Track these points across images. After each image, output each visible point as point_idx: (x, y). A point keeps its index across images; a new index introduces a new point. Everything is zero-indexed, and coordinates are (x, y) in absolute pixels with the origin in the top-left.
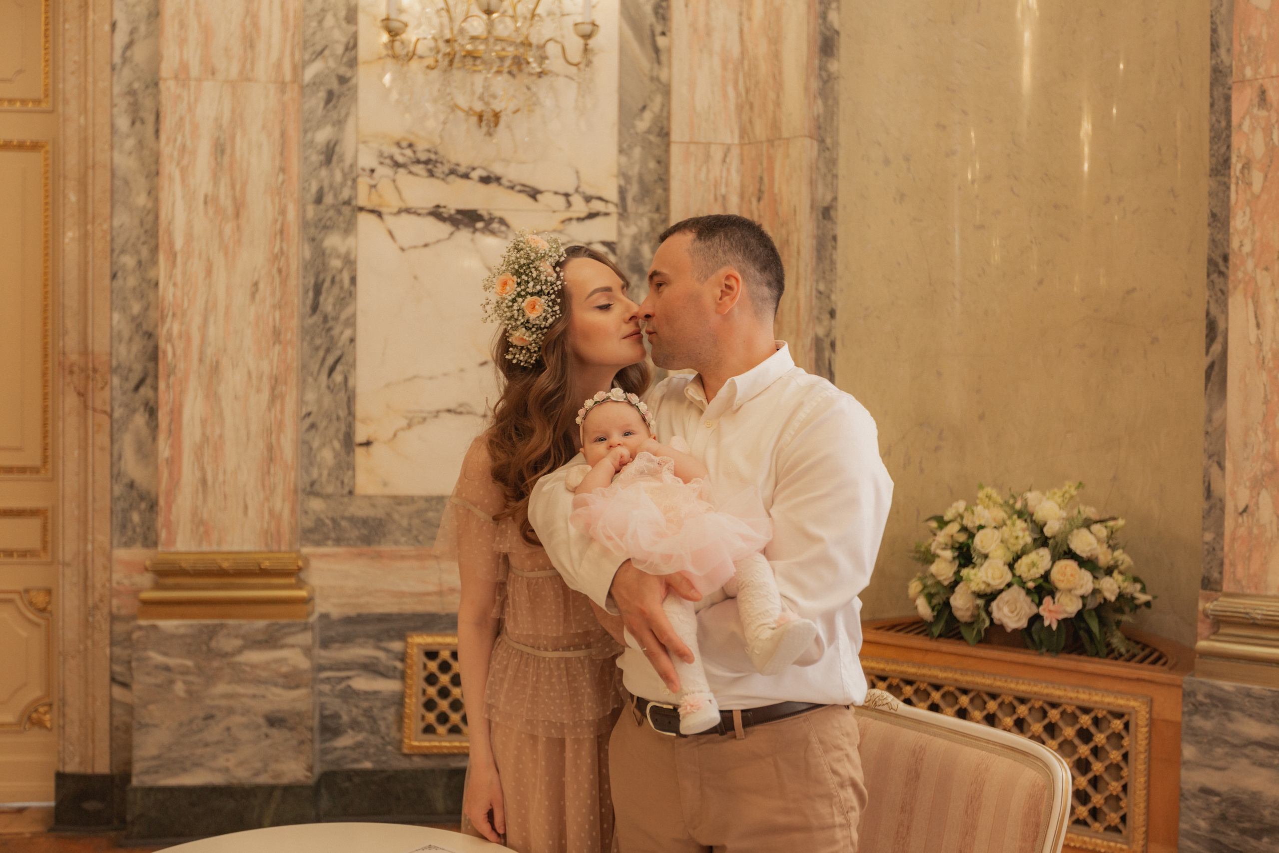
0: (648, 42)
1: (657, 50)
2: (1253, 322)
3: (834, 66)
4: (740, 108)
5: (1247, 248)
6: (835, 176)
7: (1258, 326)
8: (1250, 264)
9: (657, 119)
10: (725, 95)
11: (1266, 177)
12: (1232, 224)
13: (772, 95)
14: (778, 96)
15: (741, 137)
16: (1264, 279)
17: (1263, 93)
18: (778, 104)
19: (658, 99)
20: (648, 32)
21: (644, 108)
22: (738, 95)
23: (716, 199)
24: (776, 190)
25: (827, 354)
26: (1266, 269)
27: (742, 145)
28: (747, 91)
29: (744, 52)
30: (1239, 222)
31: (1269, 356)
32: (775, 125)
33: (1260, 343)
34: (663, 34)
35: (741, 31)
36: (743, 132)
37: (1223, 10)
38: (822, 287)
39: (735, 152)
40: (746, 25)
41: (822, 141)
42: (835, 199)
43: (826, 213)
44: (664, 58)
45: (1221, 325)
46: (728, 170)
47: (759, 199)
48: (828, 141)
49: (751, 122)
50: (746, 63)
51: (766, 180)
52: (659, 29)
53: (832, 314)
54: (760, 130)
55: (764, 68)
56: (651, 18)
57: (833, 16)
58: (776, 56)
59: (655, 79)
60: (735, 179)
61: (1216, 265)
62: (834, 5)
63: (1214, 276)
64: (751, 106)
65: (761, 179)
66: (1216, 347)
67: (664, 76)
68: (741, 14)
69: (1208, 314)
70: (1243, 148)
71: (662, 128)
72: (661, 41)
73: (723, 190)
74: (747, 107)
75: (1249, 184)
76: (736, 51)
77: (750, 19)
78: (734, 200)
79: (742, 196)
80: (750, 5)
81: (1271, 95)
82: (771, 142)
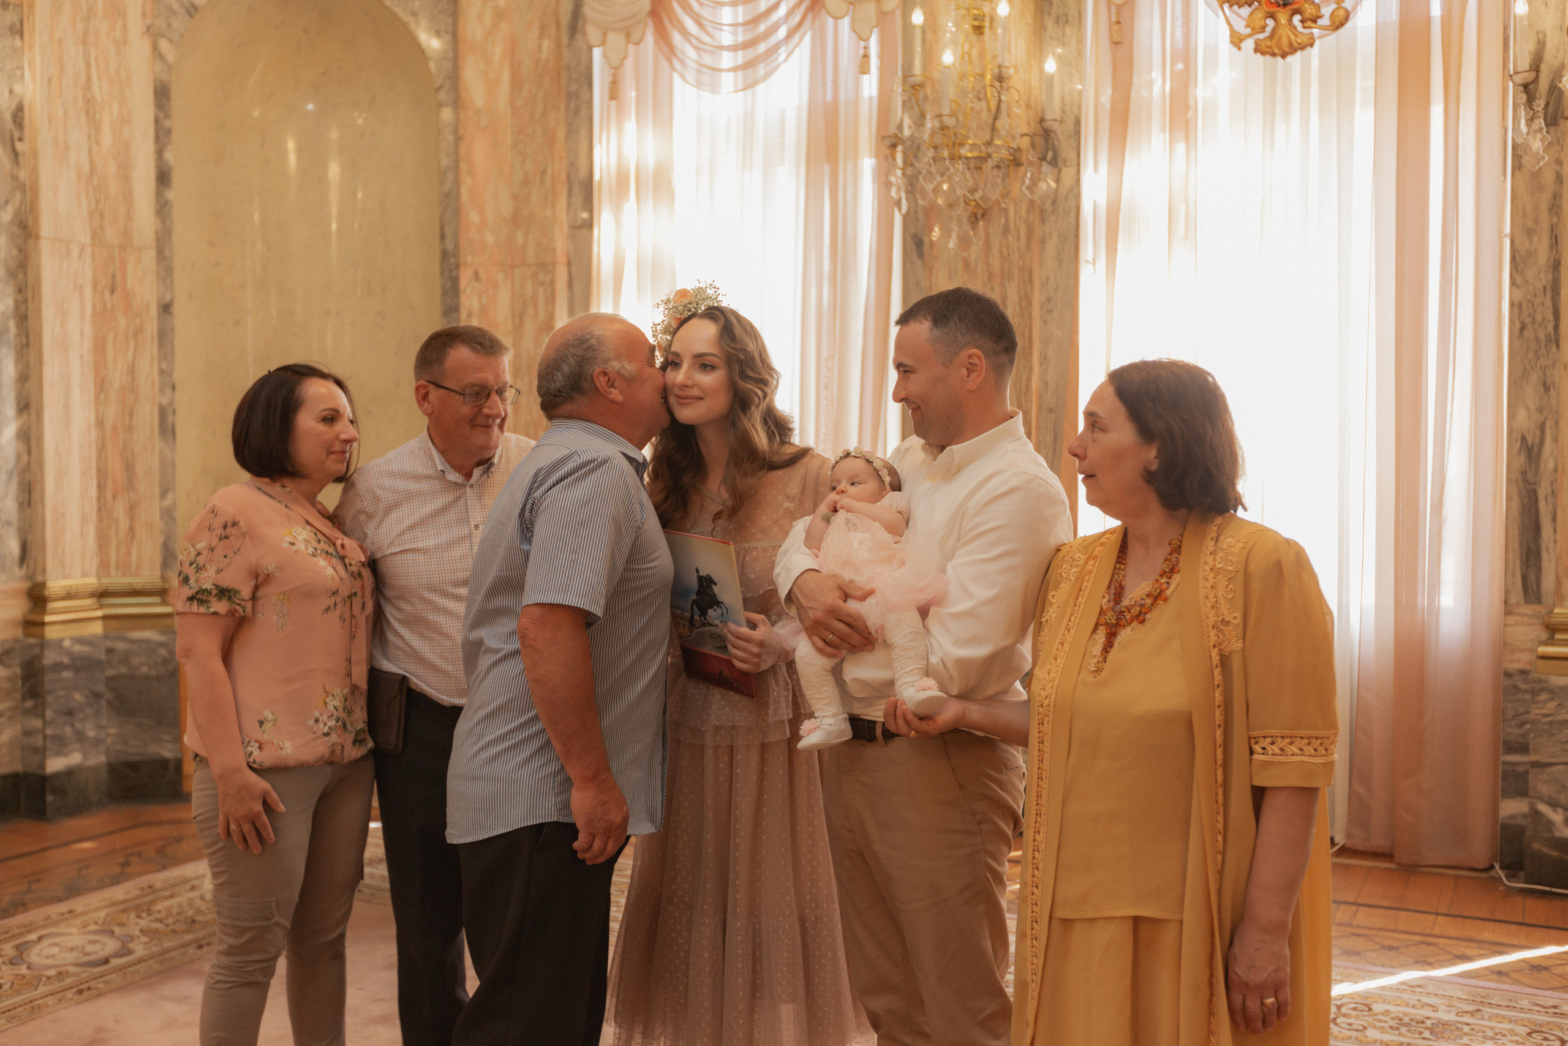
0: (8, 145)
1: (16, 153)
3: (170, 195)
4: (91, 215)
6: (173, 281)
9: (17, 213)
10: (79, 202)
13: (122, 210)
14: (129, 212)
15: (94, 239)
17: (477, 274)
18: (129, 218)
19: (18, 197)
20: (8, 137)
21: (7, 202)
22: (90, 203)
23: (75, 288)
24: (128, 286)
25: (170, 419)
27: (93, 246)
28: (97, 202)
29: (93, 168)
32: (127, 235)
34: (20, 139)
35: (90, 152)
36: (94, 235)
38: (164, 366)
39: (88, 250)
40: (95, 148)
41: (162, 253)
42: (174, 298)
43: (166, 308)
44: (21, 160)
46: (84, 265)
47: (112, 292)
48: (167, 253)
49: (101, 226)
50: (95, 179)
51: (119, 277)
52: (17, 135)
53: (173, 387)
54: (111, 235)
55: (113, 187)
56: (10, 125)
57: (169, 156)
58: (125, 178)
59: (14, 178)
60: (89, 273)
62: (170, 147)
64: (102, 215)
65: (114, 277)
67: (22, 175)
68: (89, 137)
70: (467, 304)
71: (21, 222)
72: (19, 146)
73: (79, 281)
74: (97, 215)
76: (86, 167)
77: (98, 143)
78: (88, 290)
79: (95, 287)
80: (98, 131)
81: (482, 275)
82: (123, 248)
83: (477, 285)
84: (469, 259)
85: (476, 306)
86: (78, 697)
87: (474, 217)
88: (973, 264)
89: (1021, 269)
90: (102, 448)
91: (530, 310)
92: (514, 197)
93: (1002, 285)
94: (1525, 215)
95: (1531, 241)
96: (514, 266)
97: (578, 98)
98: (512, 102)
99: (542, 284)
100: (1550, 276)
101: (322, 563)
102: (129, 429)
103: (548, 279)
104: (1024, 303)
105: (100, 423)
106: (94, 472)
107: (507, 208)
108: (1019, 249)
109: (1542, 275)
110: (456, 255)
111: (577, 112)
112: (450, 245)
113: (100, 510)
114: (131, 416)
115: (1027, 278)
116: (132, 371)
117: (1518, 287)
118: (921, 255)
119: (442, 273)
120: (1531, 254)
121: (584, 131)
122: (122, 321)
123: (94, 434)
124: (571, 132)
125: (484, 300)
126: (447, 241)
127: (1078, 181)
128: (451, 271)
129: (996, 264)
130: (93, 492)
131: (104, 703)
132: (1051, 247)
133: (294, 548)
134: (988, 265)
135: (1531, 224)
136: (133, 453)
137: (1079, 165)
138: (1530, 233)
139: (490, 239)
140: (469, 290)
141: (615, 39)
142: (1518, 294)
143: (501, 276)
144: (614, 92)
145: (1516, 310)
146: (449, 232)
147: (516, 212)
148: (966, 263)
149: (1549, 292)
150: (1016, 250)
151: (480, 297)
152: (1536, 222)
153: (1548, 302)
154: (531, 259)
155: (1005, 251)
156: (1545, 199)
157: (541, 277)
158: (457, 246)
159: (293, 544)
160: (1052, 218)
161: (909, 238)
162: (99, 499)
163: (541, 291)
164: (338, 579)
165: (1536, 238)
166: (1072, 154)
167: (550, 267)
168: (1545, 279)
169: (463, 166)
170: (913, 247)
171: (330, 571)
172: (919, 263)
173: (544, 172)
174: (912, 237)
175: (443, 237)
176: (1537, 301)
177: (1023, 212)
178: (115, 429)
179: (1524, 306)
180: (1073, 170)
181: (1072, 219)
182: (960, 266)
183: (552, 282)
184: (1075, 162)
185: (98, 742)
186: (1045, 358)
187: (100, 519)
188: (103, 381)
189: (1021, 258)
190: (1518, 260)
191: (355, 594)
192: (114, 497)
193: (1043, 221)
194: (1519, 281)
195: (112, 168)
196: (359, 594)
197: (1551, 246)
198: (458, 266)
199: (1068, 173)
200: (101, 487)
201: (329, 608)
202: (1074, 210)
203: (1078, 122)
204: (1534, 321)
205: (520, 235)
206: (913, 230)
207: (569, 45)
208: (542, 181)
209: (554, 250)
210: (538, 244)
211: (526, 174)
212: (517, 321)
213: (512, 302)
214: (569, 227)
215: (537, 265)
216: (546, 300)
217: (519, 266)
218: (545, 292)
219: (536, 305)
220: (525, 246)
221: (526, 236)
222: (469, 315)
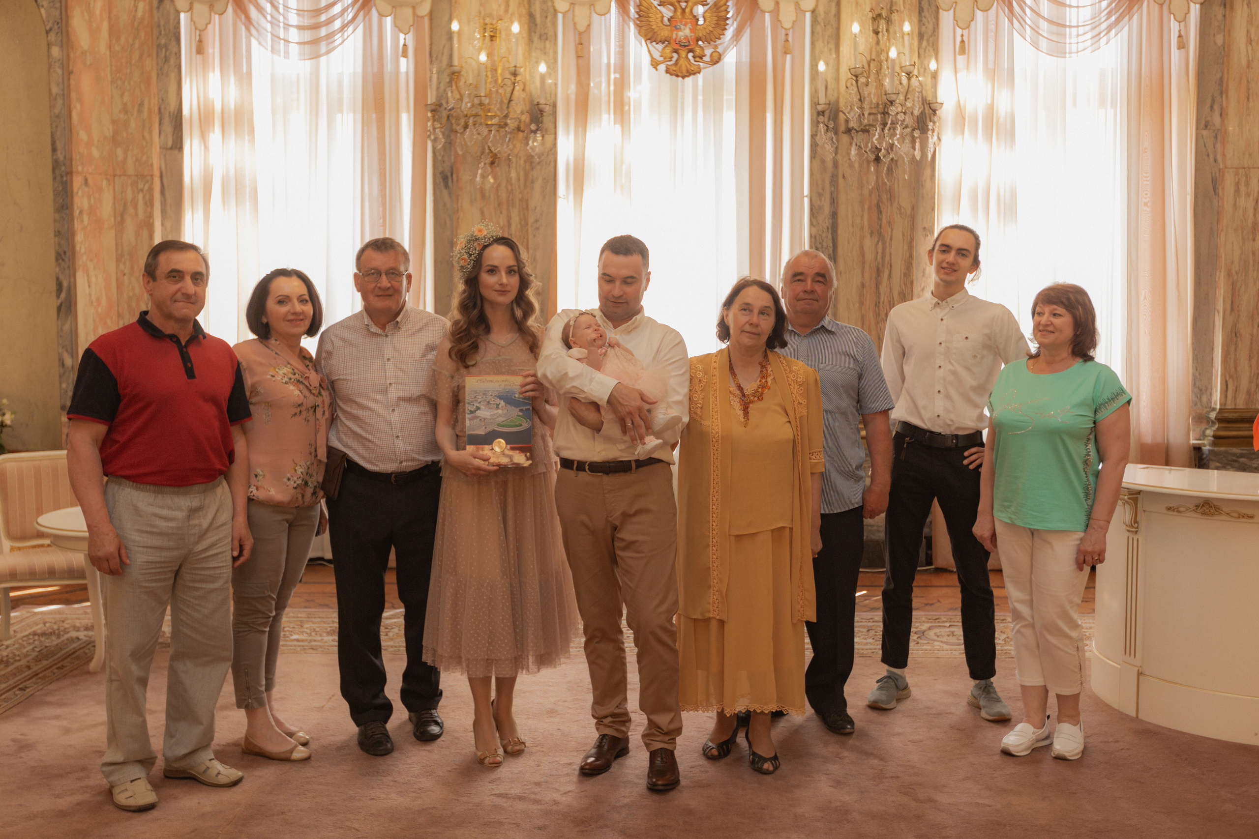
2: (87, 285)
5: (83, 250)
7: (89, 286)
8: (84, 258)
11: (89, 218)
12: (76, 238)
16: (90, 265)
17: (86, 180)
26: (92, 260)
30: (79, 238)
31: (94, 300)
33: (90, 295)
37: (58, 133)
45: (65, 284)
61: (61, 256)
63: (60, 261)
66: (63, 295)
69: (58, 279)
70: (79, 204)
75: (82, 221)
81: (90, 181)
83: (86, 189)
84: (80, 169)
85: (86, 206)
87: (83, 135)
88: (487, 195)
89: (521, 200)
91: (131, 210)
92: (115, 122)
93: (508, 210)
94: (817, 185)
95: (821, 200)
96: (115, 176)
97: (167, 50)
98: (110, 47)
99: (142, 190)
100: (831, 221)
101: (292, 388)
103: (146, 187)
104: (523, 223)
107: (108, 130)
108: (519, 187)
109: (827, 221)
110: (67, 165)
111: (166, 60)
112: (61, 158)
115: (525, 206)
117: (814, 226)
118: (446, 186)
119: (54, 179)
120: (821, 208)
121: (173, 75)
124: (161, 74)
125: (92, 200)
126: (59, 153)
127: (555, 144)
128: (62, 177)
129: (504, 196)
132: (538, 186)
133: (274, 379)
134: (498, 197)
135: (821, 191)
137: (555, 134)
138: (820, 195)
139: (96, 153)
140: (80, 193)
141: (200, 9)
142: (814, 231)
143: (105, 183)
144: (200, 49)
145: (813, 240)
146: (59, 145)
147: (116, 133)
148: (483, 195)
149: (830, 230)
150: (517, 187)
151: (89, 199)
152: (823, 189)
153: (830, 236)
154: (130, 170)
155: (510, 188)
156: (828, 176)
157: (140, 186)
158: (68, 158)
159: (273, 376)
160: (538, 167)
161: (438, 175)
163: (141, 196)
164: (302, 397)
165: (823, 199)
166: (551, 126)
167: (149, 178)
168: (828, 223)
169: (73, 95)
170: (441, 180)
171: (297, 392)
172: (445, 192)
173: (141, 105)
174: (440, 173)
175: (54, 150)
176: (824, 235)
177: (522, 162)
179: (817, 238)
180: (552, 136)
181: (552, 169)
182: (478, 196)
183: (151, 190)
184: (553, 131)
186: (534, 260)
189: (520, 193)
190: (814, 211)
191: (318, 406)
193: (533, 169)
194: (814, 223)
196: (321, 406)
197: (831, 204)
199: (549, 138)
201: (296, 414)
202: (552, 164)
203: (555, 106)
204: (822, 247)
205: (120, 152)
206: (441, 169)
207: (158, 8)
208: (140, 111)
209: (152, 165)
210: (137, 160)
211: (125, 105)
212: (119, 219)
213: (114, 203)
214: (161, 148)
215: (137, 176)
216: (146, 204)
217: (120, 176)
218: (144, 197)
219: (136, 207)
220: (125, 161)
221: (125, 153)
222: (81, 212)
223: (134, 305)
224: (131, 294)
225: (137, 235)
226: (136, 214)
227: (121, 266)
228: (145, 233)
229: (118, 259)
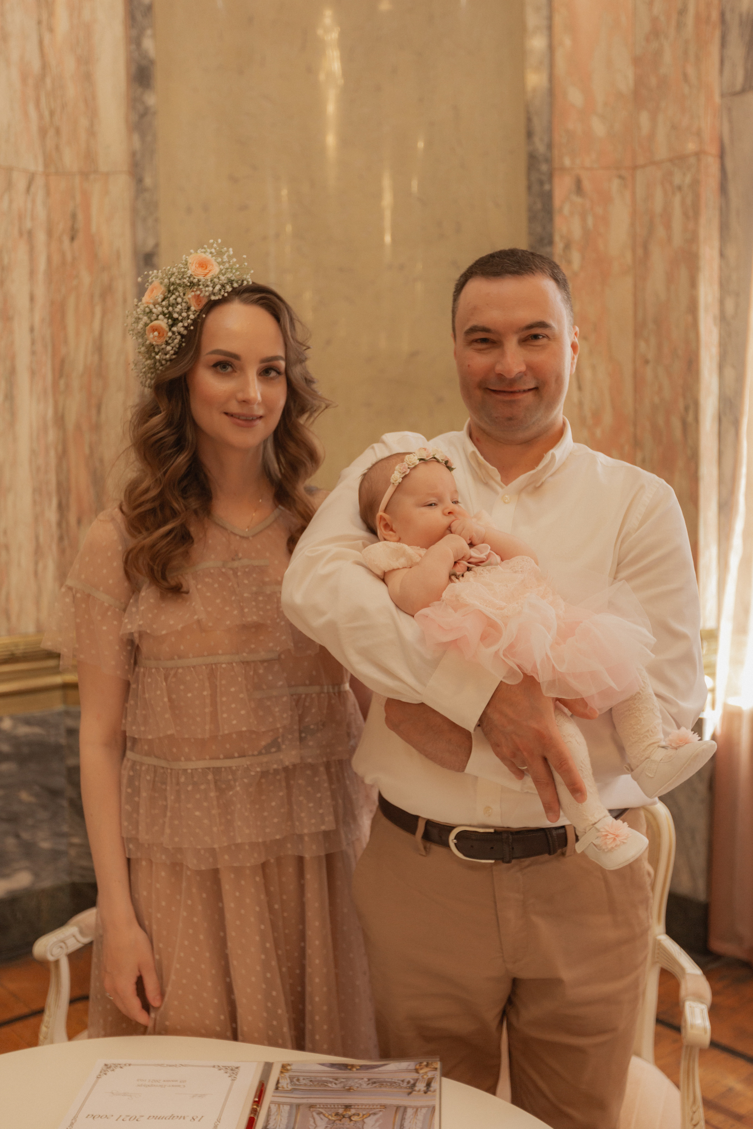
3: (151, 100)
4: (43, 132)
6: (156, 220)
10: (26, 114)
11: (582, 258)
13: (84, 122)
14: (92, 125)
15: (46, 166)
17: (579, 182)
18: (92, 133)
22: (41, 117)
23: (21, 234)
24: (94, 229)
27: (47, 175)
28: (52, 114)
29: (44, 66)
32: (90, 156)
35: (41, 43)
36: (48, 160)
39: (40, 181)
40: (46, 36)
41: (140, 181)
42: (157, 245)
43: (148, 260)
46: (34, 202)
47: (73, 239)
48: (147, 181)
49: (57, 148)
50: (48, 81)
51: (80, 217)
54: (70, 160)
55: (72, 91)
58: (87, 76)
60: (41, 213)
62: (149, 32)
64: (58, 131)
65: (74, 216)
68: (39, 23)
70: (564, 231)
73: (28, 224)
74: (51, 133)
75: (569, 263)
76: (36, 65)
77: (51, 30)
78: (41, 237)
79: (50, 233)
80: (51, 14)
81: (587, 185)
82: (85, 175)
83: (578, 200)
84: (567, 162)
85: (577, 233)
86: (25, 796)
90: (63, 455)
91: (661, 232)
92: (637, 61)
96: (635, 168)
99: (680, 188)
102: (96, 428)
103: (688, 179)
105: (60, 420)
106: (53, 486)
107: (626, 79)
110: (549, 161)
112: (541, 148)
113: (61, 539)
114: (99, 411)
116: (99, 348)
119: (529, 188)
122: (86, 278)
123: (52, 435)
125: (590, 221)
126: (537, 140)
128: (541, 183)
130: (52, 515)
131: (65, 803)
136: (101, 461)
139: (599, 128)
140: (566, 210)
143: (615, 184)
147: (640, 82)
151: (584, 219)
154: (662, 152)
157: (677, 179)
158: (550, 146)
162: (59, 524)
163: (677, 200)
167: (692, 160)
175: (530, 134)
178: (78, 427)
183: (696, 183)
185: (56, 855)
187: (62, 551)
188: (63, 362)
192: (79, 522)
195: (70, 65)
198: (551, 176)
200: (62, 508)
205: (644, 118)
208: (680, 26)
210: (674, 127)
211: (654, 20)
212: (640, 252)
213: (633, 225)
214: (722, 95)
215: (671, 160)
216: (685, 214)
217: (644, 166)
218: (683, 202)
219: (668, 227)
220: (652, 136)
221: (653, 119)
222: (567, 247)
223: (661, 421)
224: (657, 400)
225: (670, 279)
226: (670, 239)
227: (642, 345)
228: (683, 274)
229: (637, 334)
